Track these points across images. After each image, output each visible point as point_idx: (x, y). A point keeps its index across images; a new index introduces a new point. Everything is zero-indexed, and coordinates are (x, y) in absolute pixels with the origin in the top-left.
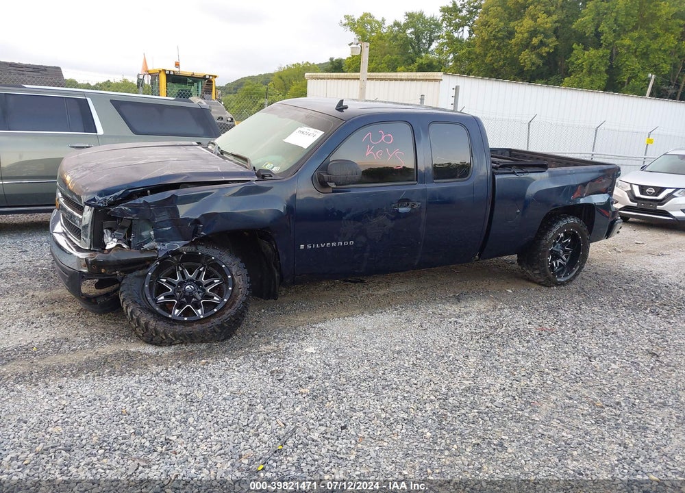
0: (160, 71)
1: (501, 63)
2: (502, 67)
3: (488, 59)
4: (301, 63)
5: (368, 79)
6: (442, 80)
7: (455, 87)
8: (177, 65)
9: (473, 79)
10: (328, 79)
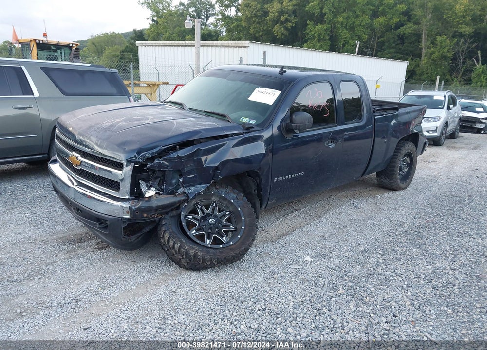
0: (31, 41)
1: (261, 33)
2: (262, 36)
3: (252, 31)
4: (108, 33)
5: (201, 46)
6: (249, 46)
7: (263, 52)
8: (45, 35)
9: (269, 46)
10: (156, 46)
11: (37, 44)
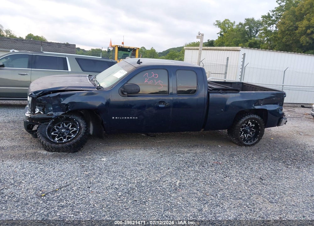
0: (116, 46)
3: (284, 40)
6: (240, 50)
7: (243, 54)
8: (123, 43)
10: (193, 49)
11: (118, 47)
